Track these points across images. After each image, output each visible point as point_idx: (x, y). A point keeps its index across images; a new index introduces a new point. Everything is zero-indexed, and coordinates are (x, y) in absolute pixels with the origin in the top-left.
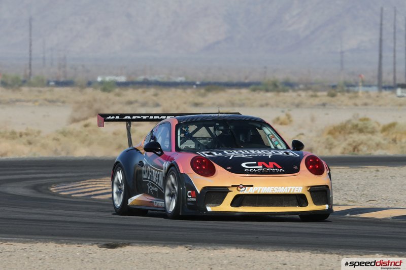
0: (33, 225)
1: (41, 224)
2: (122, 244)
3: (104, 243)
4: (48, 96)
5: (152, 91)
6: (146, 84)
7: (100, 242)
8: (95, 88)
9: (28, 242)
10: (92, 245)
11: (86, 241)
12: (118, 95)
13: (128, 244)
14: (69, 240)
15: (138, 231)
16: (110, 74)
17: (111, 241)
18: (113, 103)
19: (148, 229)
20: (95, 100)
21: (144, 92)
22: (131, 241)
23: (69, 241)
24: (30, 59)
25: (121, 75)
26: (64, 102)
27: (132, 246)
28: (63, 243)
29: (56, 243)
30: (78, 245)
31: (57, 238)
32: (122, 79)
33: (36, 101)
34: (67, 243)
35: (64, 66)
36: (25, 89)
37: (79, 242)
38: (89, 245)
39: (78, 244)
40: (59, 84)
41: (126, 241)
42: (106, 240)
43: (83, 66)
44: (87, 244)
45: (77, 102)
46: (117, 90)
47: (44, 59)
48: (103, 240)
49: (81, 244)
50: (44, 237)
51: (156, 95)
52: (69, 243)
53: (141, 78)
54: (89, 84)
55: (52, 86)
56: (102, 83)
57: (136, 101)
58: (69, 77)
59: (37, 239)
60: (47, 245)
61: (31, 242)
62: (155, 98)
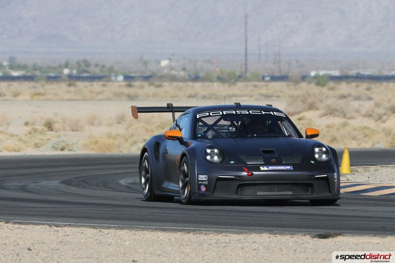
0: (248, 216)
1: (255, 215)
2: (334, 234)
3: (316, 234)
4: (264, 91)
5: (365, 85)
6: (359, 78)
7: (312, 233)
8: (310, 82)
9: (242, 233)
10: (305, 235)
11: (298, 232)
12: (333, 89)
13: (340, 234)
14: (282, 230)
15: (349, 222)
16: (325, 68)
17: (323, 232)
18: (327, 97)
19: (360, 219)
20: (308, 94)
21: (357, 86)
22: (343, 231)
23: (282, 232)
24: (246, 55)
25: (335, 69)
26: (278, 97)
27: (343, 236)
28: (277, 234)
29: (270, 234)
30: (291, 236)
31: (270, 228)
32: (336, 73)
33: (251, 96)
34: (280, 234)
35: (279, 62)
36: (240, 84)
37: (292, 233)
38: (302, 235)
39: (291, 234)
40: (274, 78)
41: (337, 231)
42: (319, 230)
43: (297, 61)
44: (299, 235)
45: (291, 97)
46: (331, 84)
47: (259, 55)
48: (315, 230)
49: (294, 234)
50: (258, 228)
51: (368, 89)
52: (282, 233)
53: (353, 72)
54: (304, 78)
55: (268, 81)
56: (315, 77)
57: (350, 95)
58: (284, 72)
59: (251, 230)
60: (261, 236)
61: (245, 233)
62: (367, 92)
